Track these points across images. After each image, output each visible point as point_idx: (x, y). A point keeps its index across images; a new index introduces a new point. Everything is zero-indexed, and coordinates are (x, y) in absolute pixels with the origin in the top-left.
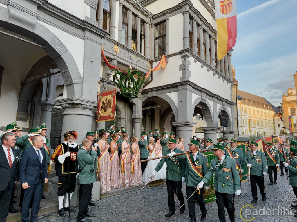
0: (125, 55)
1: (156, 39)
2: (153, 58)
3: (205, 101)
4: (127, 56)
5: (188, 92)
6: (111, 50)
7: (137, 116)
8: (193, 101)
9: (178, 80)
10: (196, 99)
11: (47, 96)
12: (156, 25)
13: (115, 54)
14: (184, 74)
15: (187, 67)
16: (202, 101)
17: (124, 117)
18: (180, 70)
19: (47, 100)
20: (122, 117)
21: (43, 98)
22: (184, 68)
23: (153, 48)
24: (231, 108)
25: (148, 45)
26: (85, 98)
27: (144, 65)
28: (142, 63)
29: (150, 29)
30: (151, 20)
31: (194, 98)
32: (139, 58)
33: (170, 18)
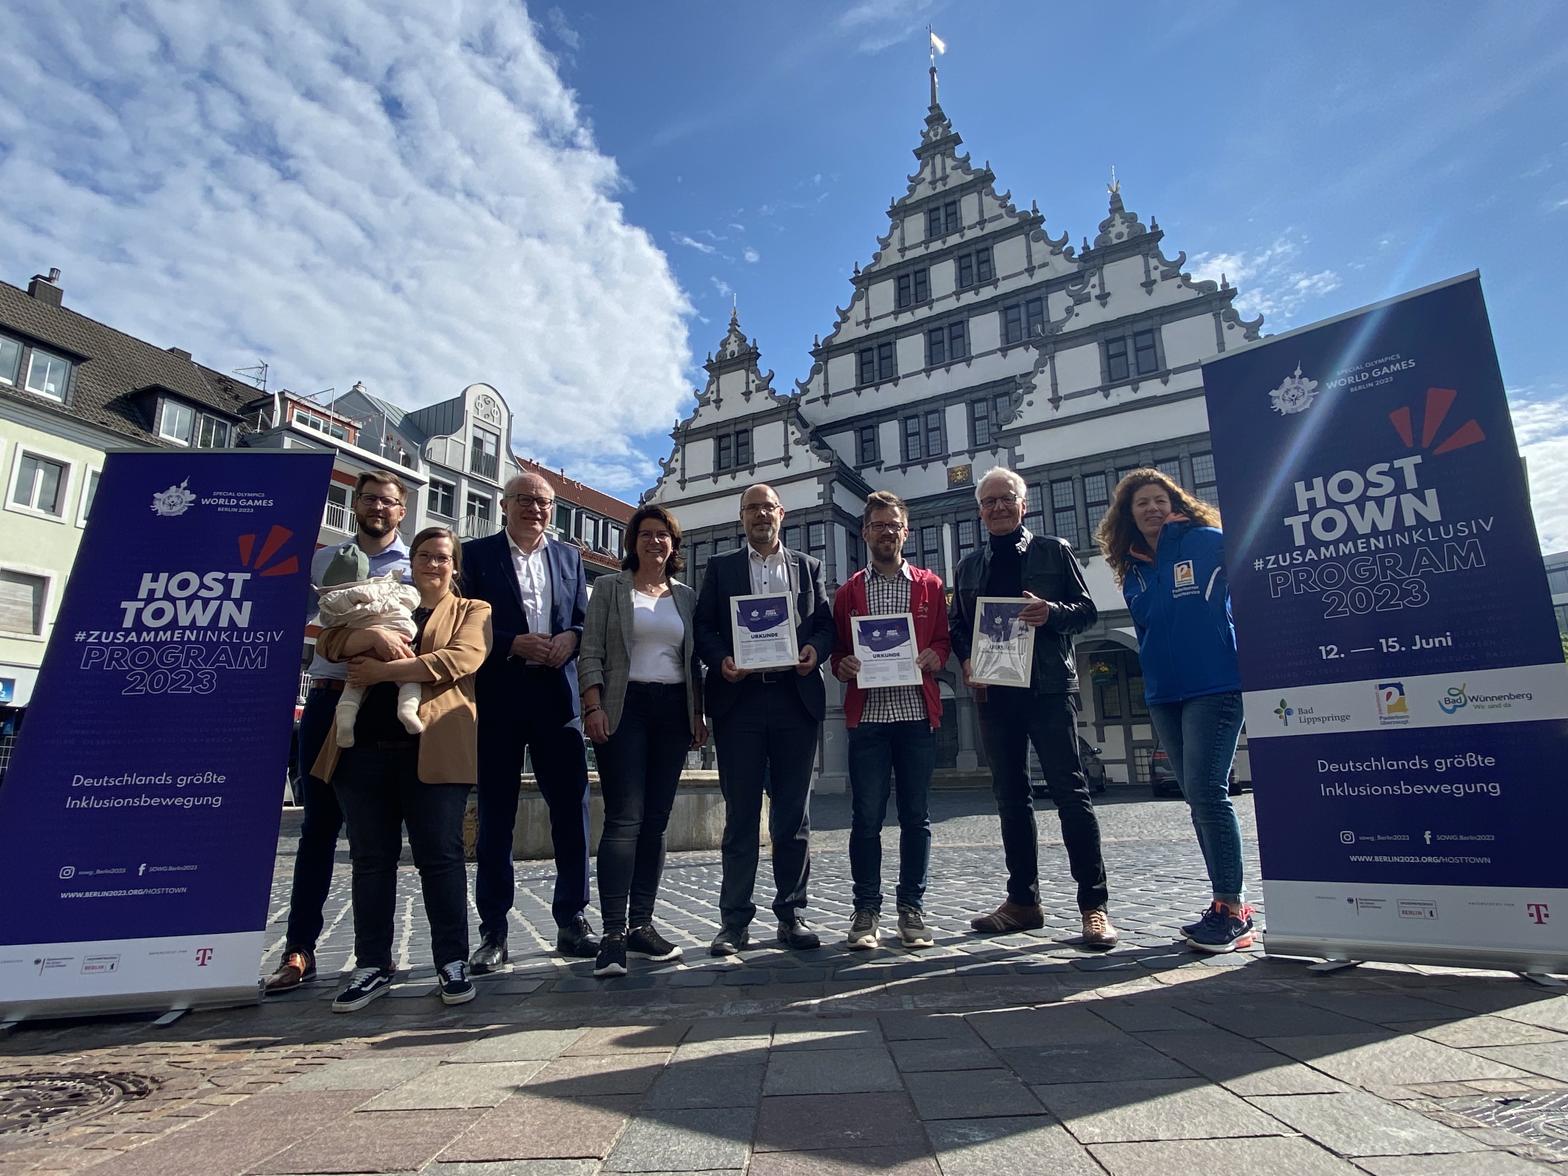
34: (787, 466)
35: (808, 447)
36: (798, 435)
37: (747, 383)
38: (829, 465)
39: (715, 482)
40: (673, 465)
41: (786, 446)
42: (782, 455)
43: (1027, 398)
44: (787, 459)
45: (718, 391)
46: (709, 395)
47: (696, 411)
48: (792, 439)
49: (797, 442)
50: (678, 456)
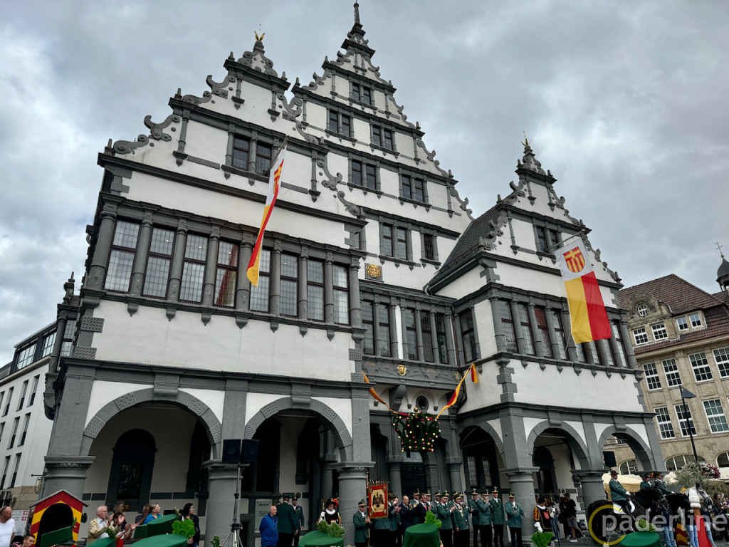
0: (416, 374)
1: (463, 334)
2: (462, 366)
3: (560, 425)
4: (420, 373)
5: (514, 420)
6: (395, 373)
7: (452, 461)
8: (528, 431)
9: (498, 401)
10: (536, 426)
11: (325, 451)
12: (460, 314)
13: (401, 377)
14: (505, 390)
15: (506, 379)
16: (552, 427)
17: (435, 463)
18: (499, 383)
19: (325, 456)
20: (430, 463)
21: (321, 455)
22: (504, 380)
23: (461, 348)
24: (644, 423)
25: (452, 345)
26: (356, 460)
27: (450, 377)
28: (445, 377)
29: (453, 321)
30: (451, 308)
31: (530, 425)
32: (439, 371)
33: (475, 306)
34: (314, 200)
35: (335, 193)
36: (325, 178)
37: (274, 104)
38: (356, 217)
39: (227, 177)
40: (167, 131)
41: (314, 181)
42: (309, 187)
43: (498, 239)
44: (315, 194)
45: (238, 91)
46: (226, 89)
47: (206, 95)
48: (320, 179)
49: (325, 184)
50: (178, 127)
